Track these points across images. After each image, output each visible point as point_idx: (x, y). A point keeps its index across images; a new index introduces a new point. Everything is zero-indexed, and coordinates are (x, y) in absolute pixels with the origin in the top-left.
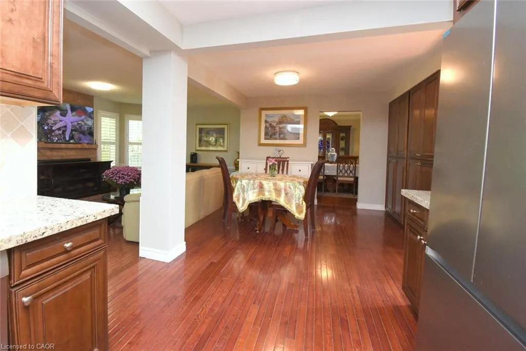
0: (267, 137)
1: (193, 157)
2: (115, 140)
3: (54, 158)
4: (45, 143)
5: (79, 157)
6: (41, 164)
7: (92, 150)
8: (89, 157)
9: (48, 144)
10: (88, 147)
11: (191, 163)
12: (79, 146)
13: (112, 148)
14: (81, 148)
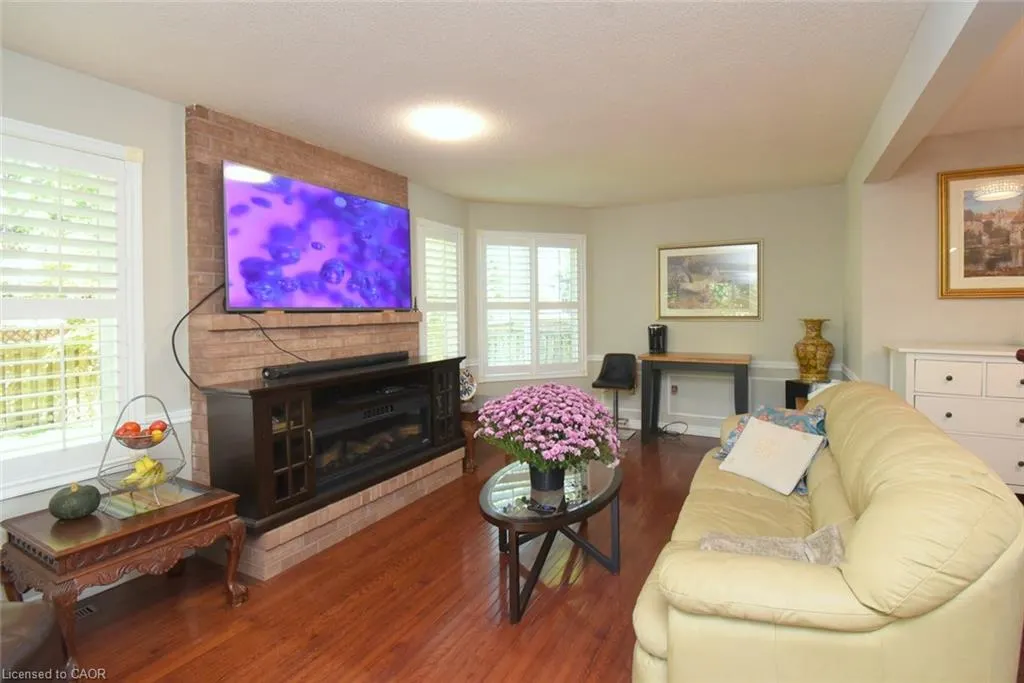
0: (972, 268)
1: (658, 338)
2: (457, 298)
3: (311, 358)
4: (286, 312)
5: (377, 350)
6: (276, 384)
7: (410, 329)
8: (402, 349)
9: (293, 315)
10: (398, 321)
11: (651, 353)
12: (377, 317)
13: (449, 319)
14: (381, 322)
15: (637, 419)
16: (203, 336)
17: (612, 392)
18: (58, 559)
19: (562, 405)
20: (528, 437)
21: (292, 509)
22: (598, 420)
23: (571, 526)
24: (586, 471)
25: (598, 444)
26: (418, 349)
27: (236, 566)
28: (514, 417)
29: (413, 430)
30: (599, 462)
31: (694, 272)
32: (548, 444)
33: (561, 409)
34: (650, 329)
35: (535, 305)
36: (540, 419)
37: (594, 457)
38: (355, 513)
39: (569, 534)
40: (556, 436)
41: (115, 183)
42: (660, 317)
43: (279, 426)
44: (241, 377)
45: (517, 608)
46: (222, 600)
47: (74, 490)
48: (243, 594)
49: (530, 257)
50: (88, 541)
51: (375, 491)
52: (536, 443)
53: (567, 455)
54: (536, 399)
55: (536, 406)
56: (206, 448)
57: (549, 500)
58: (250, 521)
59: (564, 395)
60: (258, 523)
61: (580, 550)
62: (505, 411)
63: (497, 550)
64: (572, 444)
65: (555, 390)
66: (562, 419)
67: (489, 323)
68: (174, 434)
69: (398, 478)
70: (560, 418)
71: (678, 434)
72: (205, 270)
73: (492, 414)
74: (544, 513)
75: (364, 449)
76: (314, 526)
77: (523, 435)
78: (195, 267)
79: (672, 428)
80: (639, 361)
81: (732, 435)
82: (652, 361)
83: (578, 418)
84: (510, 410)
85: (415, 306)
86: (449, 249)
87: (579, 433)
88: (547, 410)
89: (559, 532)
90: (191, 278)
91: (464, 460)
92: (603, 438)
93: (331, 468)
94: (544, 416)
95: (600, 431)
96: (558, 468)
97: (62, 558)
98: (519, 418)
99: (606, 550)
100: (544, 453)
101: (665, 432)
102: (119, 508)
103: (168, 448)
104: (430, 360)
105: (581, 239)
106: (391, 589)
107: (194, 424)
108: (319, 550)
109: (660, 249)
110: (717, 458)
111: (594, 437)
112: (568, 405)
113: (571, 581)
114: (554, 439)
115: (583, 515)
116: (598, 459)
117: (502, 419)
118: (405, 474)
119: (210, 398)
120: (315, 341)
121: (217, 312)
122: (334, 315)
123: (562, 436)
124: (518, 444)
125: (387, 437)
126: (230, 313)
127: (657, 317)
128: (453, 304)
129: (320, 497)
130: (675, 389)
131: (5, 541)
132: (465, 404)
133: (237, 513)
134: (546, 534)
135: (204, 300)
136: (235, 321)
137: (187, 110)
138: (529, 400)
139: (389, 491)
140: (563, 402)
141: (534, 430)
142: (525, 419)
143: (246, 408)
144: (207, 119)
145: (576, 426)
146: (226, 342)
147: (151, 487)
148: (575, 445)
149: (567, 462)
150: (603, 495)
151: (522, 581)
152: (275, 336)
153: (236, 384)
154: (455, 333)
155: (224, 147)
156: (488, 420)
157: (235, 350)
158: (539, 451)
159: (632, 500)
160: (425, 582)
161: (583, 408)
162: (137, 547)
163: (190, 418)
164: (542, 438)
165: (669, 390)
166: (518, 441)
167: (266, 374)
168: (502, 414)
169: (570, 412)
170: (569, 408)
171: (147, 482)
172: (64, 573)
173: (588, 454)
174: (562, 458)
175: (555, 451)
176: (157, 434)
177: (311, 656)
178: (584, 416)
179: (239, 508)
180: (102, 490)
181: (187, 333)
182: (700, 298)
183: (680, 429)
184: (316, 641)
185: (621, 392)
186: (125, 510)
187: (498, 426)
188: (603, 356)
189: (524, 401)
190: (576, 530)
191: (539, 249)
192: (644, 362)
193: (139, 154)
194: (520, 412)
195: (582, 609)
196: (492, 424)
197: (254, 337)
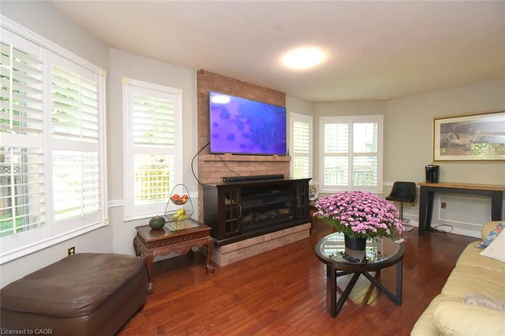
1: (432, 173)
2: (309, 151)
3: (242, 175)
4: (233, 154)
5: (270, 173)
6: (227, 184)
7: (285, 164)
8: (281, 173)
9: (236, 156)
10: (280, 160)
11: (427, 182)
12: (270, 158)
13: (305, 161)
14: (272, 160)
15: (416, 221)
16: (202, 163)
17: (399, 203)
18: (148, 242)
19: (365, 202)
20: (343, 218)
21: (232, 238)
22: (389, 213)
23: (370, 273)
24: (380, 242)
25: (389, 227)
26: (289, 174)
27: (210, 257)
28: (335, 206)
29: (285, 211)
30: (389, 239)
31: (461, 132)
32: (356, 223)
33: (364, 204)
34: (426, 167)
35: (351, 155)
36: (351, 209)
37: (386, 235)
38: (258, 245)
39: (368, 277)
40: (361, 219)
41: (173, 104)
42: (434, 161)
43: (227, 202)
44: (215, 180)
45: (335, 309)
46: (205, 271)
47: (157, 218)
48: (212, 270)
49: (349, 129)
50: (161, 237)
51: (267, 237)
52: (348, 222)
53: (368, 231)
54: (349, 197)
55: (348, 202)
56: (203, 208)
57: (356, 255)
58: (216, 240)
59: (367, 197)
60: (219, 241)
61: (375, 288)
62: (330, 203)
63: (325, 277)
64: (370, 225)
65: (361, 194)
66: (365, 210)
67: (325, 167)
68: (190, 201)
69: (278, 232)
70: (363, 209)
71: (446, 232)
72: (203, 137)
73: (323, 204)
74: (353, 261)
75: (263, 217)
76: (241, 248)
77: (340, 216)
78: (201, 135)
79: (440, 228)
80: (419, 187)
81: (492, 234)
82: (427, 187)
83: (376, 210)
84: (333, 203)
85: (288, 153)
86: (305, 127)
87: (376, 219)
88: (355, 204)
89: (362, 275)
90: (198, 140)
91: (311, 230)
92: (392, 224)
93: (248, 223)
94: (353, 207)
95: (390, 219)
96: (361, 237)
97: (150, 242)
98: (338, 207)
99: (393, 291)
100: (352, 228)
101: (436, 230)
102: (171, 227)
103: (187, 206)
104: (294, 179)
105: (381, 118)
106: (271, 282)
107: (199, 198)
108: (243, 258)
109: (434, 120)
110: (479, 248)
111: (387, 223)
112: (369, 203)
113: (369, 303)
114: (359, 220)
115: (378, 267)
116: (388, 236)
117: (328, 207)
118: (281, 231)
119: (204, 188)
120: (244, 167)
121: (207, 154)
122: (251, 156)
123: (365, 219)
124: (338, 221)
125: (273, 213)
126: (211, 154)
127: (432, 160)
128: (307, 154)
129: (243, 235)
130: (444, 206)
131: (136, 234)
132: (312, 202)
133: (210, 235)
134: (353, 274)
135: (202, 149)
136: (213, 157)
137: (198, 72)
138: (344, 198)
139: (274, 238)
140: (366, 201)
141: (347, 215)
142: (341, 208)
143: (215, 192)
144: (204, 74)
145: (374, 215)
146: (210, 165)
147: (181, 220)
148: (373, 226)
149: (368, 235)
150: (391, 258)
151: (338, 296)
152: (229, 164)
153: (213, 183)
154: (308, 168)
155: (210, 86)
156: (320, 207)
157: (213, 169)
158: (350, 226)
159: (411, 267)
160: (288, 284)
161: (379, 206)
162: (175, 243)
163: (198, 196)
164: (352, 219)
165: (440, 205)
166: (337, 220)
167: (224, 180)
168: (328, 204)
169: (370, 207)
170: (370, 204)
171: (180, 219)
172: (150, 248)
173: (381, 232)
174: (364, 232)
175: (359, 227)
176: (184, 200)
177: (234, 304)
178: (380, 210)
179: (212, 233)
180: (166, 220)
181: (197, 162)
182: (466, 149)
183: (447, 229)
184: (237, 298)
185: (404, 203)
186: (173, 228)
187: (326, 211)
188: (394, 183)
189: (342, 199)
190: (373, 276)
191: (354, 124)
192: (422, 187)
193: (181, 91)
194: (339, 204)
195: (376, 320)
196: (323, 209)
197: (220, 164)
